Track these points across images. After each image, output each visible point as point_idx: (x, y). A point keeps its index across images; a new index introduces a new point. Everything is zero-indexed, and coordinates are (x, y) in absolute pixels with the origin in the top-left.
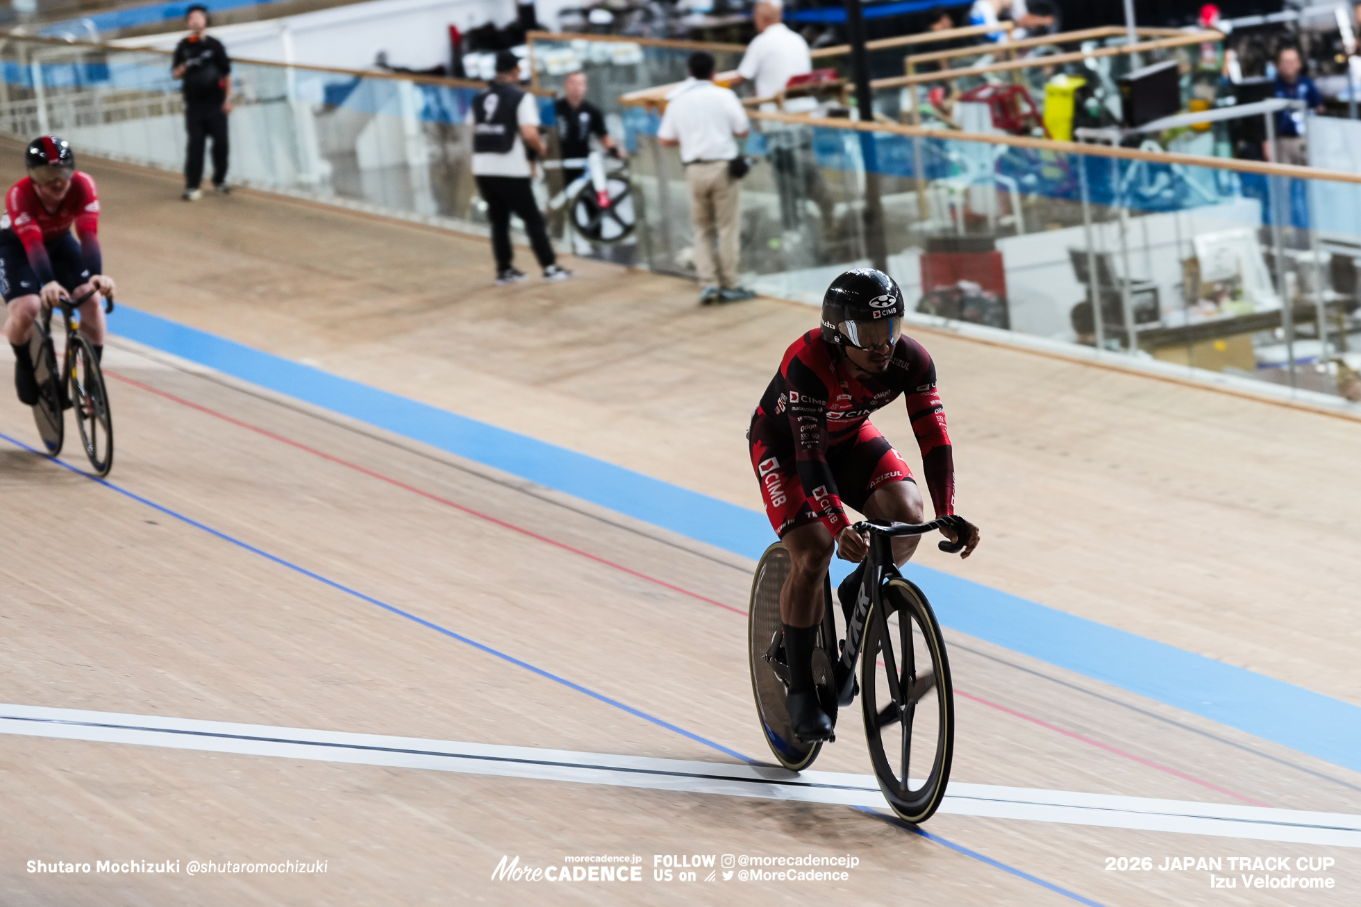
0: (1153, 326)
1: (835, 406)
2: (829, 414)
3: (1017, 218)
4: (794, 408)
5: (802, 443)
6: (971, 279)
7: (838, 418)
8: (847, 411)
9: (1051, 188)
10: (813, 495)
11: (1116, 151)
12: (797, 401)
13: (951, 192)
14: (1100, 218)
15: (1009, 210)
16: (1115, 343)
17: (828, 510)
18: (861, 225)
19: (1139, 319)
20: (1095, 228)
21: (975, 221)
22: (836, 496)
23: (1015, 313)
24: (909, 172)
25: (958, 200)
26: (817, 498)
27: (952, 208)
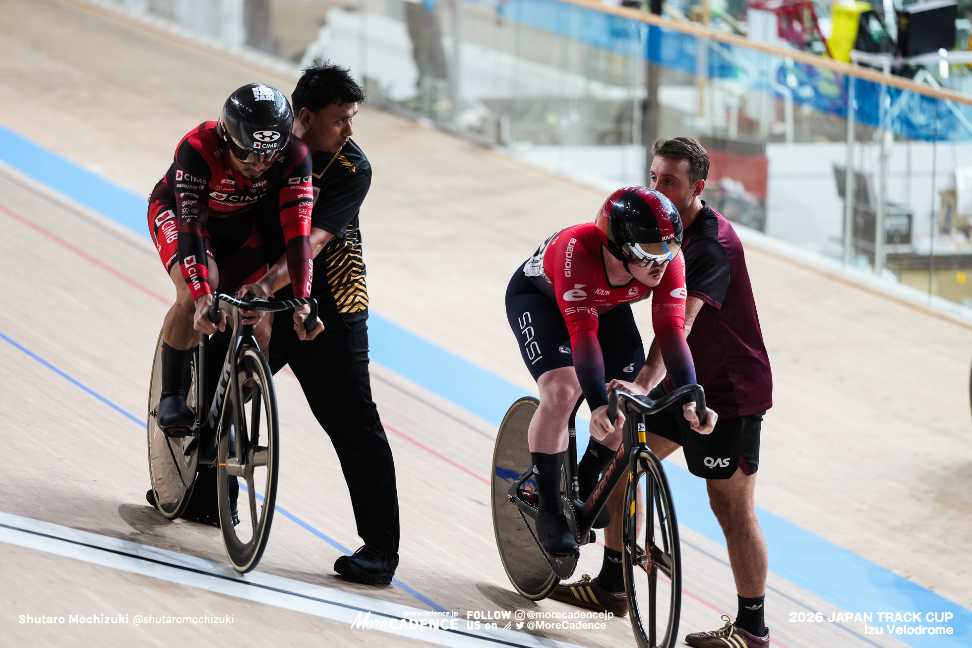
0: (903, 249)
1: (219, 187)
2: (213, 194)
3: (788, 128)
4: (178, 186)
5: (183, 217)
6: (735, 178)
7: (222, 199)
8: (230, 194)
9: (827, 103)
10: (184, 263)
11: (886, 78)
12: (181, 179)
13: (730, 93)
14: (863, 138)
15: (781, 117)
16: (863, 260)
17: (194, 277)
18: (637, 114)
19: (891, 238)
20: (857, 148)
21: (748, 124)
22: (204, 267)
23: (773, 219)
24: (692, 69)
25: (734, 103)
26: (187, 266)
27: (728, 110)
